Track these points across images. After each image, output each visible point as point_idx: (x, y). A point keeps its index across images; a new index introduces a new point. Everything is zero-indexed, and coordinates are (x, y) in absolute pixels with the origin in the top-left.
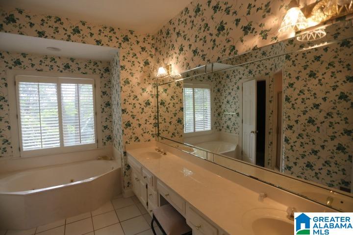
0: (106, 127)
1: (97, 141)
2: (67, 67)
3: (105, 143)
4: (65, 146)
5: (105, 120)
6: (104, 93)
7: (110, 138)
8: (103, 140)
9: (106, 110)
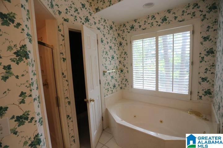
0: (204, 79)
1: (191, 93)
2: (164, 19)
3: (201, 97)
4: (159, 90)
5: (204, 71)
6: (205, 39)
7: (208, 93)
8: (198, 92)
9: (206, 58)
